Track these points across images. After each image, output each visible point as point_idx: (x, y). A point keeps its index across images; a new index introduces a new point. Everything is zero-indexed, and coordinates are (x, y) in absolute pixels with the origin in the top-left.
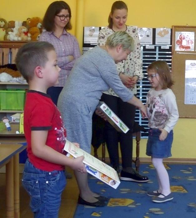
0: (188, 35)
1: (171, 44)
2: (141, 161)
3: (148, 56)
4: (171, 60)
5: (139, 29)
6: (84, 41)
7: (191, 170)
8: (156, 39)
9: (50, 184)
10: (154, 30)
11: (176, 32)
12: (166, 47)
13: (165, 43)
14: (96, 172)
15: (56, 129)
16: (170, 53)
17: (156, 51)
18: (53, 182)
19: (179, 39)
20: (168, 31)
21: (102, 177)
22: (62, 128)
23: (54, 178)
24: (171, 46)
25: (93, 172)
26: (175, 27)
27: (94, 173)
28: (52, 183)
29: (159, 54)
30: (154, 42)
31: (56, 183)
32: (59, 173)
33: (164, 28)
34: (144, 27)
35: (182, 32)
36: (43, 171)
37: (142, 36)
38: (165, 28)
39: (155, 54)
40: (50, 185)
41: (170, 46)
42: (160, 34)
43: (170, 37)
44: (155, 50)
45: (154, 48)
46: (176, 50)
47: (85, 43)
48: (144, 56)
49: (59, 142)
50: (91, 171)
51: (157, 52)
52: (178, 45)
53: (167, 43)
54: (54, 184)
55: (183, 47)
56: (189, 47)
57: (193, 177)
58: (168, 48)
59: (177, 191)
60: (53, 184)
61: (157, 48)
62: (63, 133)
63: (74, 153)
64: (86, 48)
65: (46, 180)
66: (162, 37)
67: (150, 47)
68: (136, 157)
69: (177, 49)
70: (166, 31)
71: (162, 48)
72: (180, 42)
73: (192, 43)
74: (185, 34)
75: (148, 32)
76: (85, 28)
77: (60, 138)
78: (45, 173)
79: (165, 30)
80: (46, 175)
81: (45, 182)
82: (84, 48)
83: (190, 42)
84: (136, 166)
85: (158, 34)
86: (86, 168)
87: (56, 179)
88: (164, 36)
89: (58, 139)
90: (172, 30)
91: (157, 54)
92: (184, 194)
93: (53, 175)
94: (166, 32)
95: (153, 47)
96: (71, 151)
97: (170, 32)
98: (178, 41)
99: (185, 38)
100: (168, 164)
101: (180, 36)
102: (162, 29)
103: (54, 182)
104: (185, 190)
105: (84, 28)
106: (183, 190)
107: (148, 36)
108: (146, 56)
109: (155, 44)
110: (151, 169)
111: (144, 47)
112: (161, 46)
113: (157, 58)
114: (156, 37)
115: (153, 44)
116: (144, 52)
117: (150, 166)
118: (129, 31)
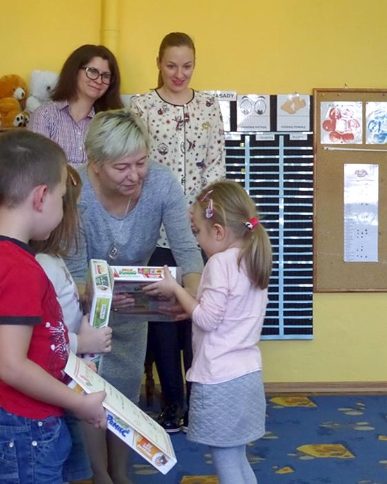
0: (349, 108)
1: (312, 129)
3: (262, 157)
4: (311, 164)
5: (240, 97)
7: (363, 407)
8: (278, 118)
9: (41, 447)
10: (274, 99)
11: (322, 103)
12: (299, 137)
13: (299, 127)
14: (128, 432)
15: (48, 325)
16: (310, 148)
17: (278, 146)
18: (47, 442)
19: (329, 119)
20: (303, 101)
21: (138, 443)
22: (61, 323)
23: (49, 434)
24: (312, 133)
25: (120, 430)
26: (319, 91)
27: (123, 432)
28: (45, 445)
29: (286, 152)
30: (274, 127)
31: (52, 444)
32: (58, 422)
33: (296, 93)
34: (252, 93)
35: (336, 103)
36: (25, 419)
37: (248, 113)
38: (298, 95)
39: (277, 152)
40: (40, 449)
41: (309, 133)
42: (287, 107)
43: (308, 114)
44: (276, 143)
45: (274, 139)
46: (322, 143)
48: (252, 157)
49: (56, 354)
50: (117, 427)
51: (281, 148)
52: (327, 130)
53: (302, 127)
54: (49, 447)
55: (339, 136)
56: (351, 136)
57: (365, 423)
58: (306, 139)
59: (332, 455)
60: (47, 448)
61: (281, 139)
62: (63, 335)
63: (85, 382)
66: (290, 113)
67: (265, 136)
69: (326, 139)
70: (301, 100)
71: (291, 139)
72: (331, 125)
73: (357, 127)
74: (342, 106)
75: (259, 103)
77: (56, 345)
78: (30, 423)
79: (299, 97)
80: (32, 427)
81: (30, 444)
83: (352, 124)
85: (282, 108)
86: (108, 419)
87: (52, 435)
88: (295, 112)
89: (53, 347)
90: (312, 98)
91: (281, 152)
92: (347, 462)
93: (47, 428)
94: (301, 104)
95: (271, 137)
96: (79, 376)
97: (308, 103)
98: (326, 123)
99: (342, 115)
100: (310, 395)
101: (331, 111)
102: (290, 97)
103: (49, 443)
104: (348, 453)
106: (345, 451)
107: (260, 112)
108: (256, 157)
109: (275, 131)
110: (275, 407)
111: (253, 137)
112: (289, 135)
113: (281, 161)
114: (278, 114)
115: (271, 131)
116: (252, 148)
117: (270, 401)
118: (198, 102)
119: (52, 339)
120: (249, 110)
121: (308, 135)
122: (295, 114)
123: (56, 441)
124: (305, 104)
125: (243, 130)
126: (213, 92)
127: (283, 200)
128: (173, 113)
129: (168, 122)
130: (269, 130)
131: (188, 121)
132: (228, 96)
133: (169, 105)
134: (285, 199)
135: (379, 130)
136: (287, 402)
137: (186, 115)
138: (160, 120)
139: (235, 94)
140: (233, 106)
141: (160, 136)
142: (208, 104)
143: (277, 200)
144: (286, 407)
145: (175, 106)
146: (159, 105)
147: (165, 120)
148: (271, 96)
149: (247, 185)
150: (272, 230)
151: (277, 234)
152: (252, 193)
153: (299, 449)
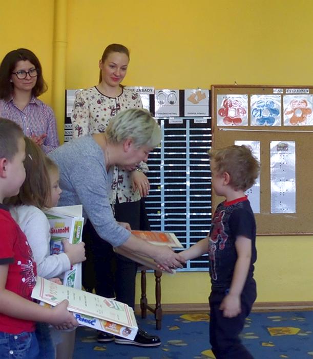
0: (238, 99)
1: (210, 115)
2: (164, 309)
3: (173, 136)
4: (210, 141)
5: (157, 91)
6: (68, 113)
7: (250, 321)
8: (186, 107)
9: (16, 355)
10: (182, 93)
11: (218, 96)
12: (201, 121)
13: (201, 113)
15: (19, 263)
16: (209, 129)
17: (185, 128)
19: (223, 107)
20: (204, 94)
22: (30, 261)
23: (22, 345)
24: (211, 118)
26: (216, 87)
28: (20, 354)
29: (191, 132)
30: (182, 113)
31: (25, 353)
32: (29, 336)
33: (199, 88)
34: (166, 89)
35: (228, 96)
36: (5, 333)
37: (163, 103)
38: (200, 90)
39: (184, 132)
40: (15, 356)
41: (208, 118)
42: (192, 99)
43: (208, 104)
44: (184, 125)
45: (182, 123)
46: (218, 125)
47: (68, 116)
48: (166, 136)
49: (26, 284)
51: (188, 129)
52: (222, 116)
53: (203, 114)
54: (22, 354)
55: (230, 120)
56: (239, 120)
57: (252, 334)
58: (206, 122)
60: (21, 356)
61: (188, 122)
62: (32, 270)
63: (50, 298)
64: (70, 125)
65: (9, 348)
66: (195, 103)
67: (175, 120)
68: (155, 303)
69: (221, 122)
70: (202, 93)
71: (195, 122)
72: (225, 112)
73: (244, 113)
74: (232, 98)
75: (171, 95)
76: (68, 91)
77: (26, 278)
78: (8, 336)
79: (200, 92)
80: (10, 340)
81: (8, 352)
83: (240, 111)
84: (157, 318)
85: (188, 99)
87: (25, 346)
88: (197, 103)
89: (24, 280)
90: (210, 92)
91: (188, 132)
93: (21, 340)
94: (202, 96)
95: (180, 121)
96: (44, 296)
97: (208, 96)
98: (221, 110)
99: (233, 104)
101: (225, 102)
102: (194, 91)
103: (23, 352)
105: (66, 91)
107: (172, 103)
108: (169, 136)
109: (183, 116)
110: (184, 322)
111: (166, 121)
112: (193, 120)
113: (188, 139)
114: (185, 104)
115: (180, 117)
116: (166, 129)
117: (181, 317)
118: (126, 96)
119: (23, 274)
120: (164, 101)
121: (208, 120)
122: (198, 104)
123: (28, 350)
124: (205, 96)
125: (159, 115)
126: (136, 88)
127: (189, 168)
128: (109, 103)
129: (105, 109)
130: (179, 116)
131: (119, 109)
132: (148, 90)
133: (105, 97)
134: (190, 167)
135: (260, 115)
137: (118, 105)
138: (99, 108)
139: (153, 89)
140: (152, 98)
141: (99, 119)
142: (134, 98)
143: (185, 168)
144: (192, 322)
145: (109, 98)
146: (98, 97)
147: (103, 107)
148: (180, 91)
149: (162, 156)
150: (181, 190)
151: (185, 193)
152: (166, 162)
153: (203, 353)
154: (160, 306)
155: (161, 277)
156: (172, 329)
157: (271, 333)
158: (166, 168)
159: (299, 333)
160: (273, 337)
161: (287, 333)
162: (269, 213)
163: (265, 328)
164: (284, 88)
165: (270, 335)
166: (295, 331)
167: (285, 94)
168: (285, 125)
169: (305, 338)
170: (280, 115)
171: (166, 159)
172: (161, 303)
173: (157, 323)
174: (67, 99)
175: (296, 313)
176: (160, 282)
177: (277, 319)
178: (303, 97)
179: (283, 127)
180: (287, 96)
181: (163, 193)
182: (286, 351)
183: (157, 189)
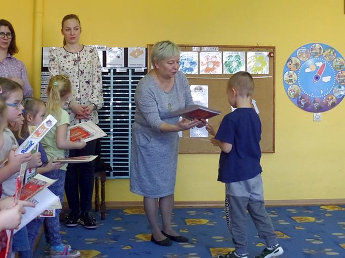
1: (146, 66)
2: (107, 205)
5: (108, 49)
6: (43, 64)
8: (129, 60)
10: (126, 50)
12: (140, 70)
17: (128, 75)
20: (142, 51)
24: (147, 68)
26: (151, 46)
29: (133, 78)
30: (126, 65)
33: (138, 47)
34: (115, 47)
37: (112, 57)
39: (128, 78)
41: (145, 68)
42: (133, 54)
43: (145, 58)
44: (127, 73)
45: (126, 71)
47: (44, 66)
51: (130, 76)
53: (141, 65)
58: (143, 71)
61: (130, 71)
64: (45, 72)
66: (135, 57)
67: (121, 70)
68: (101, 201)
70: (141, 50)
71: (135, 71)
75: (118, 52)
76: (44, 48)
79: (139, 49)
82: (43, 72)
84: (102, 211)
85: (131, 55)
88: (137, 57)
90: (147, 49)
91: (130, 78)
94: (141, 53)
95: (125, 70)
97: (145, 52)
102: (135, 48)
105: (42, 48)
108: (116, 81)
109: (127, 67)
110: (125, 214)
111: (115, 70)
112: (134, 69)
113: (130, 83)
114: (129, 58)
115: (125, 67)
116: (114, 76)
117: (124, 211)
118: (85, 51)
121: (145, 69)
124: (143, 53)
125: (110, 66)
126: (93, 46)
127: (131, 104)
128: (72, 57)
129: (69, 62)
130: (124, 66)
131: (80, 60)
132: (102, 48)
133: (69, 53)
134: (132, 103)
135: (183, 67)
136: (133, 212)
137: (79, 58)
138: (65, 61)
139: (105, 47)
140: (104, 53)
141: (65, 69)
142: (91, 52)
143: (128, 104)
144: (132, 215)
145: (73, 53)
146: (64, 54)
147: (67, 61)
148: (125, 48)
149: (112, 95)
150: (124, 120)
151: (127, 122)
152: (114, 100)
153: (136, 236)
154: (104, 203)
155: (105, 183)
156: (116, 219)
157: (187, 223)
158: (114, 104)
159: (208, 223)
160: (189, 226)
161: (198, 223)
162: (188, 137)
163: (184, 219)
164: (200, 47)
165: (186, 224)
166: (204, 222)
167: (201, 51)
168: (201, 73)
169: (211, 227)
170: (197, 66)
171: (114, 98)
172: (105, 201)
173: (102, 215)
174: (44, 54)
175: (207, 209)
176: (104, 185)
177: (193, 213)
178: (214, 53)
179: (199, 75)
180: (202, 52)
181: (112, 122)
182: (196, 236)
183: (108, 119)
